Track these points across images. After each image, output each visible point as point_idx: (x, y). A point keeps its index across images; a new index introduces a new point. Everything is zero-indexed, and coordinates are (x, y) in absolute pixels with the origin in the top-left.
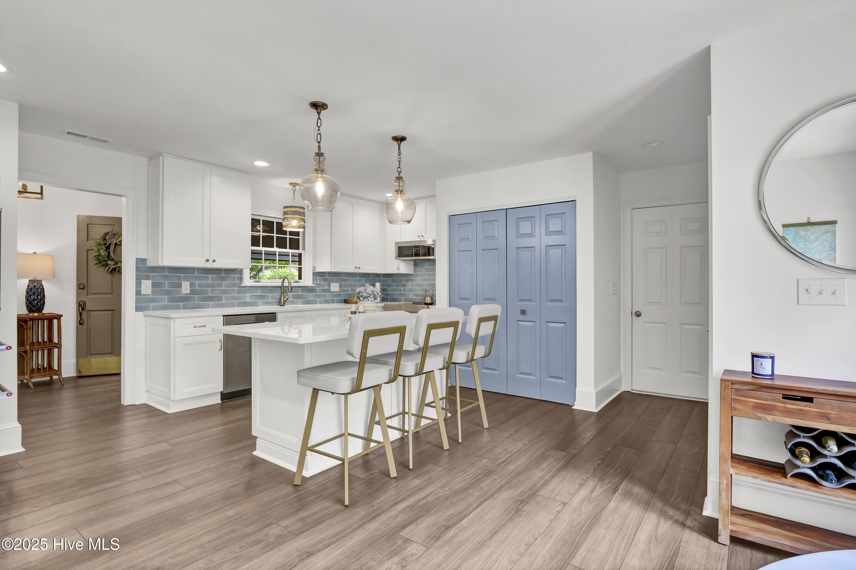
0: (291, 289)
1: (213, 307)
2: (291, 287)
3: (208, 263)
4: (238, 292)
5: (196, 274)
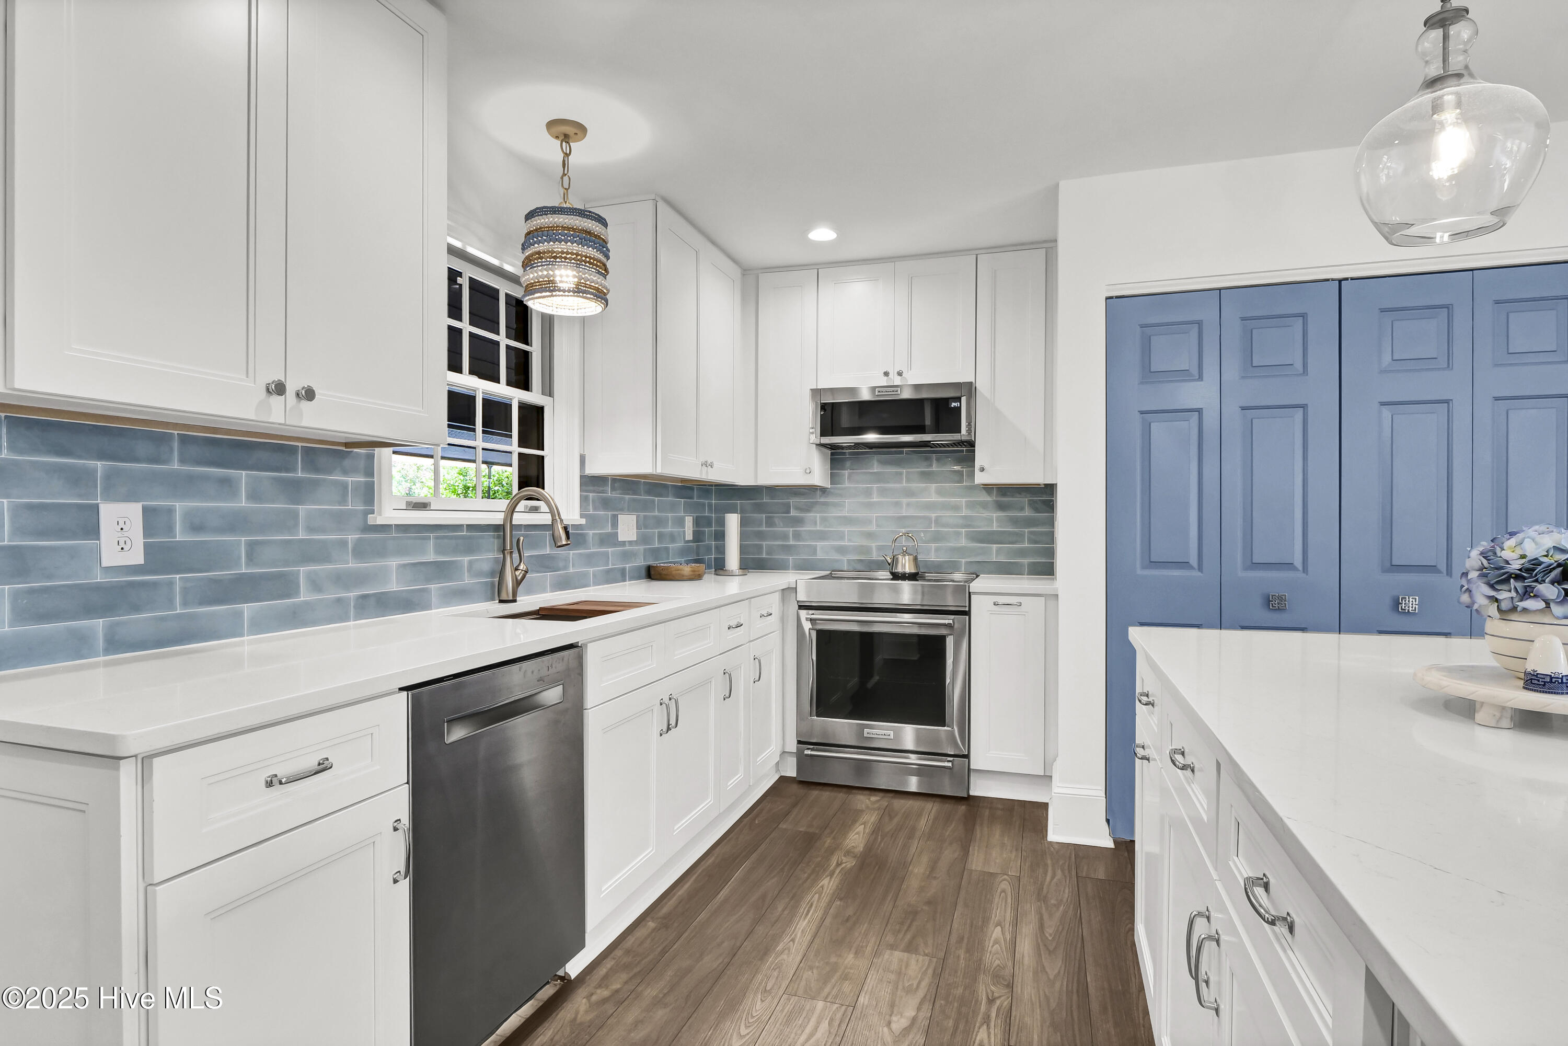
0: (568, 537)
1: (260, 626)
2: (565, 529)
3: (276, 400)
4: (360, 552)
5: (176, 466)
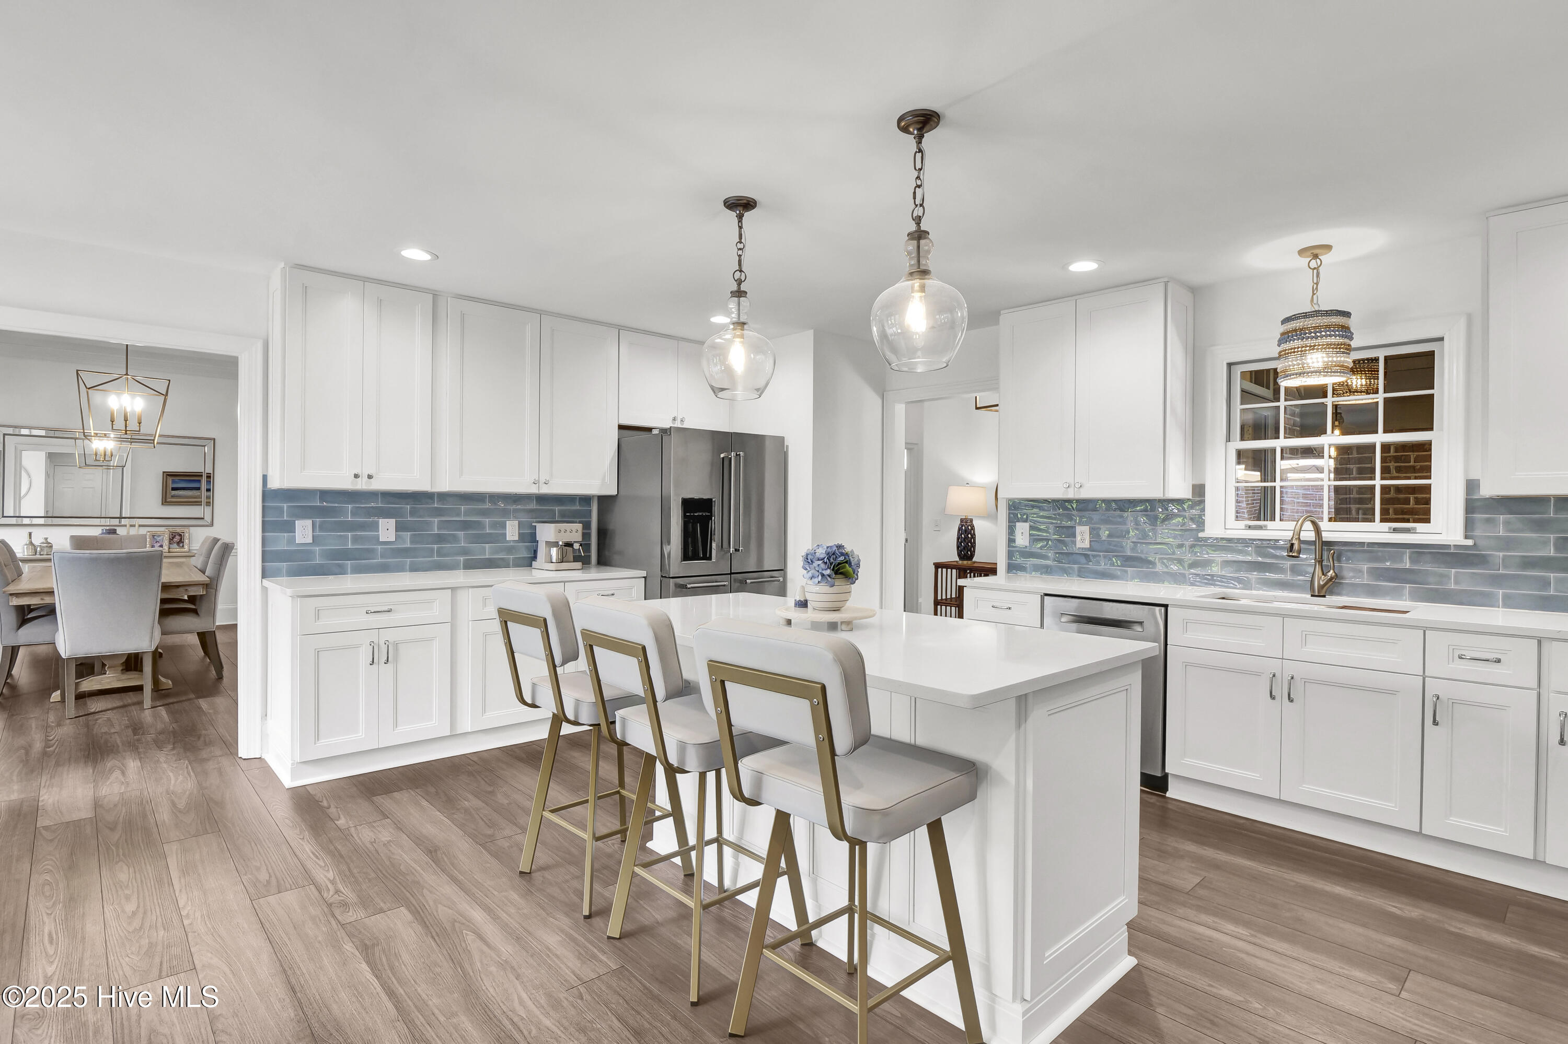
5: (1102, 512)
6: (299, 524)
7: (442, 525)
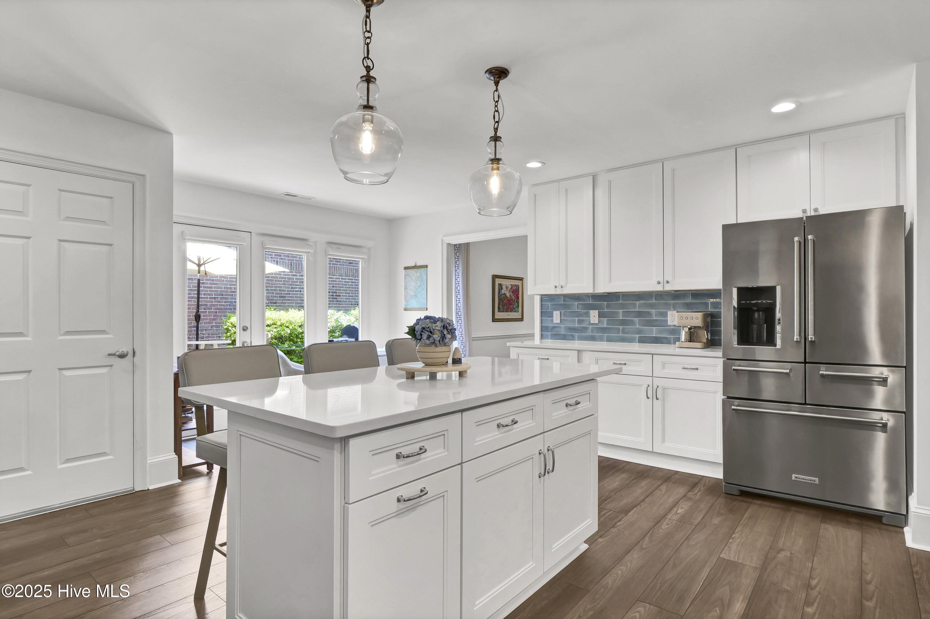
6: (555, 313)
7: (625, 314)
